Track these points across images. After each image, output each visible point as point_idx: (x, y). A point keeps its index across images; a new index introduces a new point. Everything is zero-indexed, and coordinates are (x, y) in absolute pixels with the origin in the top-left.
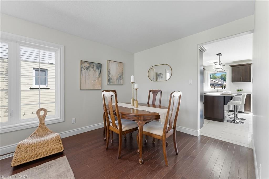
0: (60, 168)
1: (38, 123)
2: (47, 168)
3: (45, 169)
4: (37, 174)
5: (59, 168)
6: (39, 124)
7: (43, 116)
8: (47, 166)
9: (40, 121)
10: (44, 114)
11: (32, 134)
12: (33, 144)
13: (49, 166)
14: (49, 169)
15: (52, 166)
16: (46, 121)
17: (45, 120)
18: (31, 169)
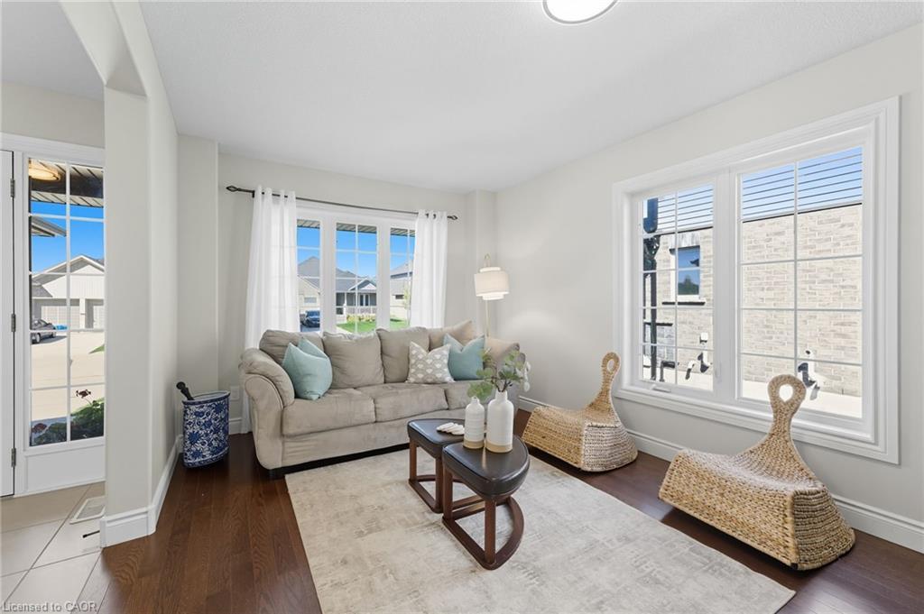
0: (727, 599)
1: (769, 421)
2: (705, 564)
3: (699, 564)
4: (675, 555)
5: (723, 597)
6: (770, 424)
7: (787, 403)
8: (711, 561)
9: (775, 417)
10: (793, 396)
11: (748, 450)
12: (724, 481)
13: (716, 567)
14: (706, 571)
15: (721, 574)
16: (793, 426)
17: (794, 421)
18: (683, 534)
